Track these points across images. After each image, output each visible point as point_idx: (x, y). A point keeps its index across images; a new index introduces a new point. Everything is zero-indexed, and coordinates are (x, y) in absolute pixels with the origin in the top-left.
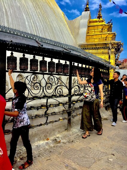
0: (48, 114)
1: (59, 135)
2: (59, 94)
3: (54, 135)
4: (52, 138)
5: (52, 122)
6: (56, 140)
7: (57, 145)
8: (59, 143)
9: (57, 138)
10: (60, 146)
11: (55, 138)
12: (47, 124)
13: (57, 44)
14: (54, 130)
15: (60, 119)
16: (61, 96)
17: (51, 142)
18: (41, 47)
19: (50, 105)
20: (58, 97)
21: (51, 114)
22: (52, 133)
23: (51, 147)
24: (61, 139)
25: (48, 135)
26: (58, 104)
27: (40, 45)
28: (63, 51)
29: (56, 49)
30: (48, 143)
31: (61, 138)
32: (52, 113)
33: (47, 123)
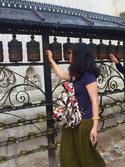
0: (103, 118)
1: (117, 145)
2: (113, 89)
3: (110, 145)
4: (109, 149)
5: (110, 128)
6: (115, 151)
7: (118, 158)
8: (121, 156)
9: (116, 149)
10: (123, 160)
11: (113, 149)
12: (104, 131)
13: (106, 19)
14: (108, 139)
15: (118, 123)
16: (117, 91)
17: (109, 155)
18: (92, 25)
19: (106, 104)
20: (112, 93)
21: (107, 117)
22: (107, 142)
23: (112, 162)
24: (121, 151)
25: (103, 145)
26: (114, 103)
27: (91, 23)
28: (119, 27)
29: (109, 26)
30: (106, 155)
31: (121, 148)
32: (109, 115)
33: (104, 129)
